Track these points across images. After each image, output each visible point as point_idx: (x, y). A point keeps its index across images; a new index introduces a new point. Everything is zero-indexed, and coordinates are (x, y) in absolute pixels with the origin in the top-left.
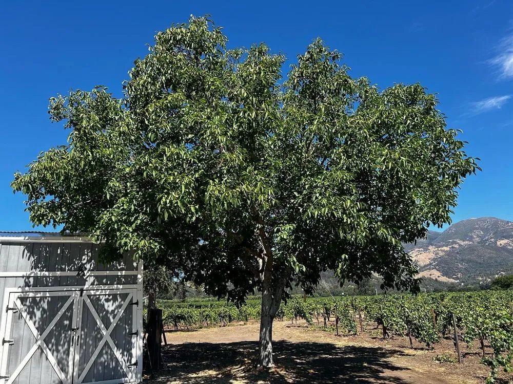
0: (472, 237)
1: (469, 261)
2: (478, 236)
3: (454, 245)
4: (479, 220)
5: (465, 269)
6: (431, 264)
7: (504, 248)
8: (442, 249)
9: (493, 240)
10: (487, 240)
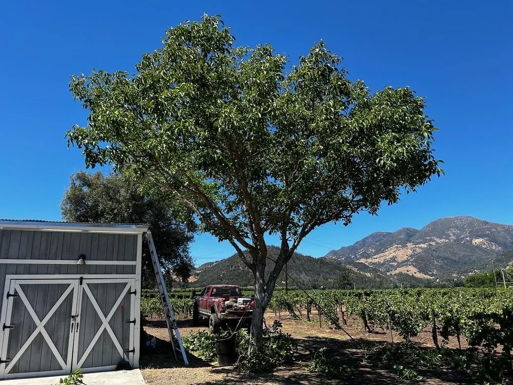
0: (449, 236)
1: (445, 258)
2: (454, 234)
3: (431, 243)
4: (456, 218)
5: (440, 266)
6: (408, 260)
7: (478, 247)
8: (420, 246)
9: (468, 239)
10: (463, 238)
